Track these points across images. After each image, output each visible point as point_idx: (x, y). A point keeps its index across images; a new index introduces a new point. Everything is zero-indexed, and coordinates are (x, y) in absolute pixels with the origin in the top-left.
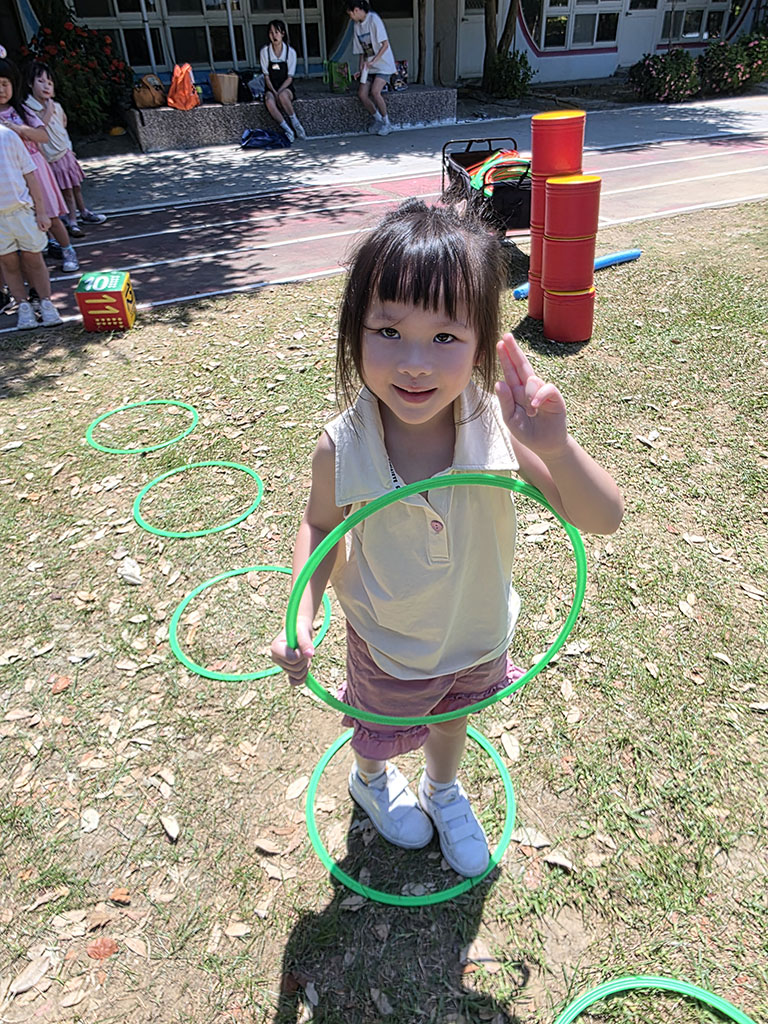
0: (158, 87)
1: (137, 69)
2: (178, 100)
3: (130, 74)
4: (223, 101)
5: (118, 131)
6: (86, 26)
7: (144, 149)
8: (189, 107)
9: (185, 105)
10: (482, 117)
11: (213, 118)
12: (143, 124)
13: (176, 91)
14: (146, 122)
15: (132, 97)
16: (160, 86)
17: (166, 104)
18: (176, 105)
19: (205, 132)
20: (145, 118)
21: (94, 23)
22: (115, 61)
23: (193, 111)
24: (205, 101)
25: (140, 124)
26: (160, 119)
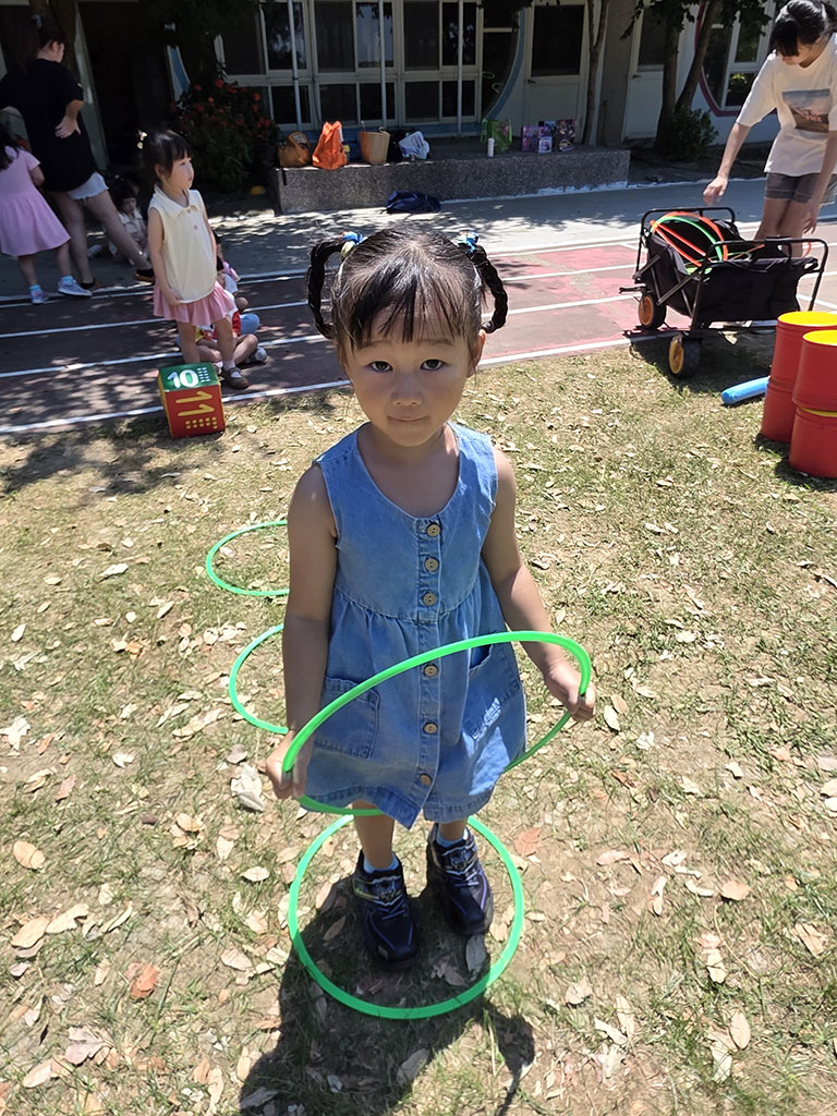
0: (304, 146)
1: (283, 127)
2: (324, 160)
3: (276, 132)
4: (371, 160)
5: (258, 190)
6: (236, 83)
7: (283, 210)
8: (335, 167)
9: (331, 165)
10: (657, 181)
11: (360, 178)
12: (285, 184)
13: (322, 150)
14: (288, 181)
15: (276, 155)
16: (306, 145)
17: (310, 163)
18: (320, 165)
19: (350, 193)
20: (288, 177)
21: (244, 80)
22: (262, 120)
23: (338, 170)
24: (352, 160)
25: (282, 183)
26: (303, 179)
